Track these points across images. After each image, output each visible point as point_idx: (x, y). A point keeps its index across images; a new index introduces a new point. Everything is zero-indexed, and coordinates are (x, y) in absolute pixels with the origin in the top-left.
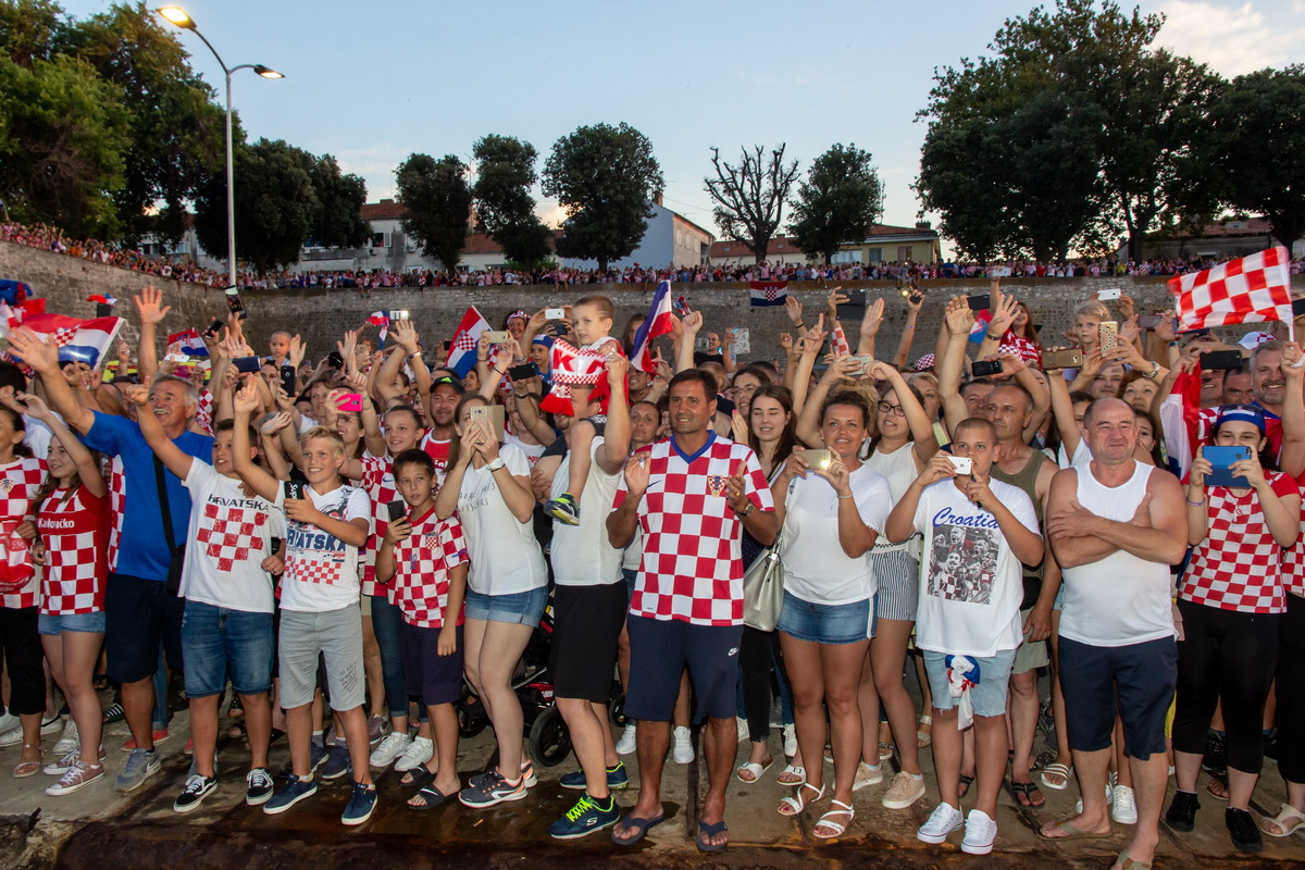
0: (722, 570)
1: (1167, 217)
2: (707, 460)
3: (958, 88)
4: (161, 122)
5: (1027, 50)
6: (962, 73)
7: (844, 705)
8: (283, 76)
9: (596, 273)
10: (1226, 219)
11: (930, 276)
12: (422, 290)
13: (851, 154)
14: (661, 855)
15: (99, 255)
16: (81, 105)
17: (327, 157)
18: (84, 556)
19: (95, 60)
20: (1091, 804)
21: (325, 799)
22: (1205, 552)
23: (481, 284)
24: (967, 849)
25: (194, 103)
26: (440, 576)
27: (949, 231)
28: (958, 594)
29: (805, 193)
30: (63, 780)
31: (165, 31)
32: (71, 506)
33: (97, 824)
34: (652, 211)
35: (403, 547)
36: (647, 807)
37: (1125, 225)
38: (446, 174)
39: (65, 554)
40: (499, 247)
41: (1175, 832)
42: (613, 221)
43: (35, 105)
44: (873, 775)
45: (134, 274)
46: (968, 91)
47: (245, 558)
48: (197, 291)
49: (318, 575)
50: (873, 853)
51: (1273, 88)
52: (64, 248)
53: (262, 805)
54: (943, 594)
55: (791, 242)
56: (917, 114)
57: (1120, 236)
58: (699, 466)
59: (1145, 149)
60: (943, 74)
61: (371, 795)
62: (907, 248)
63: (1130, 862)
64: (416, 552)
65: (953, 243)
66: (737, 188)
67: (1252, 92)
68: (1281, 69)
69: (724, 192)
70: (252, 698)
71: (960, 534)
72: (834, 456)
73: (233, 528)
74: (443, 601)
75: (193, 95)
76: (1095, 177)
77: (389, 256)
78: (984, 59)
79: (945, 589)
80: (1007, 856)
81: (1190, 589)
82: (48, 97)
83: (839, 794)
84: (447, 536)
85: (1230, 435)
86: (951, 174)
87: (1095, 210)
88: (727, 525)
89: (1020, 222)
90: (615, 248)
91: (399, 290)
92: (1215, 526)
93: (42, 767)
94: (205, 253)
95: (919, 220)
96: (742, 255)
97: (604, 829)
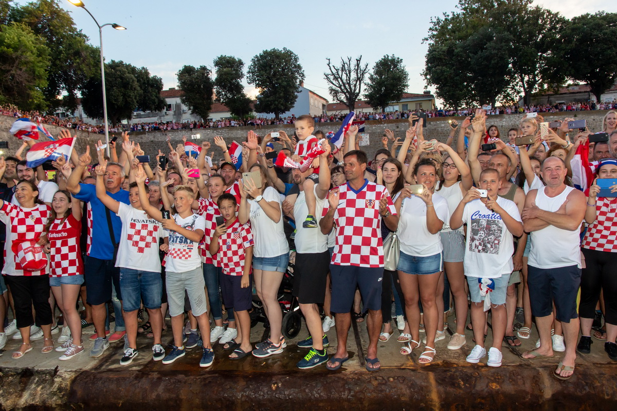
0: (374, 242)
1: (541, 85)
2: (365, 193)
3: (442, 27)
4: (63, 53)
5: (474, 8)
6: (444, 20)
7: (430, 303)
8: (126, 29)
9: (274, 120)
10: (569, 85)
11: (431, 116)
12: (191, 130)
13: (393, 60)
14: (351, 374)
15: (37, 118)
16: (25, 46)
17: (143, 68)
18: (72, 249)
19: (30, 24)
20: (544, 342)
21: (189, 357)
22: (595, 226)
23: (220, 127)
24: (490, 364)
25: (79, 44)
26: (241, 252)
27: (440, 95)
28: (484, 250)
29: (371, 78)
30: (66, 353)
31: (63, 10)
32: (65, 226)
33: (86, 372)
34: (300, 90)
35: (223, 238)
36: (341, 353)
37: (522, 89)
38: (201, 75)
39: (63, 248)
40: (228, 109)
41: (582, 354)
42: (282, 94)
43: (3, 47)
44: (441, 335)
45: (54, 127)
46: (447, 28)
47: (150, 247)
48: (84, 134)
49: (181, 255)
50: (447, 369)
51: (591, 22)
52: (20, 115)
53: (161, 361)
54: (477, 250)
55: (366, 102)
56: (423, 40)
57: (520, 95)
58: (361, 195)
59: (531, 53)
60: (435, 20)
61: (212, 354)
62: (420, 104)
63: (564, 367)
64: (229, 241)
65: (442, 100)
66: (339, 77)
67: (580, 24)
68: (594, 14)
69: (333, 79)
70: (154, 311)
71: (484, 223)
72: (424, 187)
73: (144, 233)
74: (242, 263)
75: (78, 40)
76: (507, 67)
77: (174, 115)
78: (454, 13)
79: (478, 248)
80: (509, 367)
81: (588, 243)
82: (9, 42)
83: (429, 343)
84: (244, 233)
85: (605, 172)
86: (440, 67)
87: (508, 83)
88: (375, 221)
89: (473, 89)
90: (283, 108)
91: (181, 131)
92: (600, 214)
93: (54, 349)
94: (86, 116)
95: (425, 90)
96: (342, 110)
97: (322, 364)
